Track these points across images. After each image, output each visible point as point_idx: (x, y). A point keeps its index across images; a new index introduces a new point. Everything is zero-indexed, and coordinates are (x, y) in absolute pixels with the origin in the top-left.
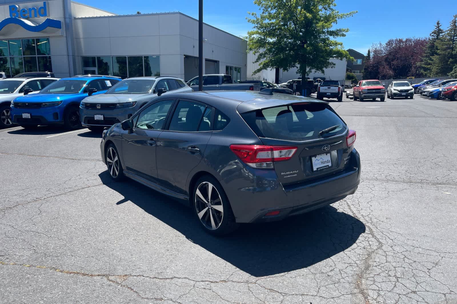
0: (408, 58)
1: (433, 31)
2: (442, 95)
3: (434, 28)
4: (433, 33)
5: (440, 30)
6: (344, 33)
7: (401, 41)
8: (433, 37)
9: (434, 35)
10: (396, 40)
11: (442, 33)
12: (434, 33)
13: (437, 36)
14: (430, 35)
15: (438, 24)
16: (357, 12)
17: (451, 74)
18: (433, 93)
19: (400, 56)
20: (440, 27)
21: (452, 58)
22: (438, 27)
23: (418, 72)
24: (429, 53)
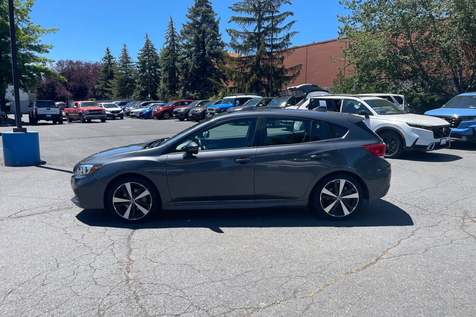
0: (83, 80)
1: (104, 56)
2: (153, 115)
3: (104, 54)
4: (104, 58)
5: (110, 56)
6: (48, 49)
7: (71, 62)
8: (105, 62)
9: (106, 60)
10: (67, 61)
11: (112, 59)
12: (106, 58)
13: (109, 61)
14: (102, 60)
15: (108, 50)
16: (58, 29)
17: (134, 97)
18: (144, 113)
19: (75, 77)
20: (110, 54)
21: (129, 83)
22: (108, 53)
23: (97, 94)
24: (104, 76)
